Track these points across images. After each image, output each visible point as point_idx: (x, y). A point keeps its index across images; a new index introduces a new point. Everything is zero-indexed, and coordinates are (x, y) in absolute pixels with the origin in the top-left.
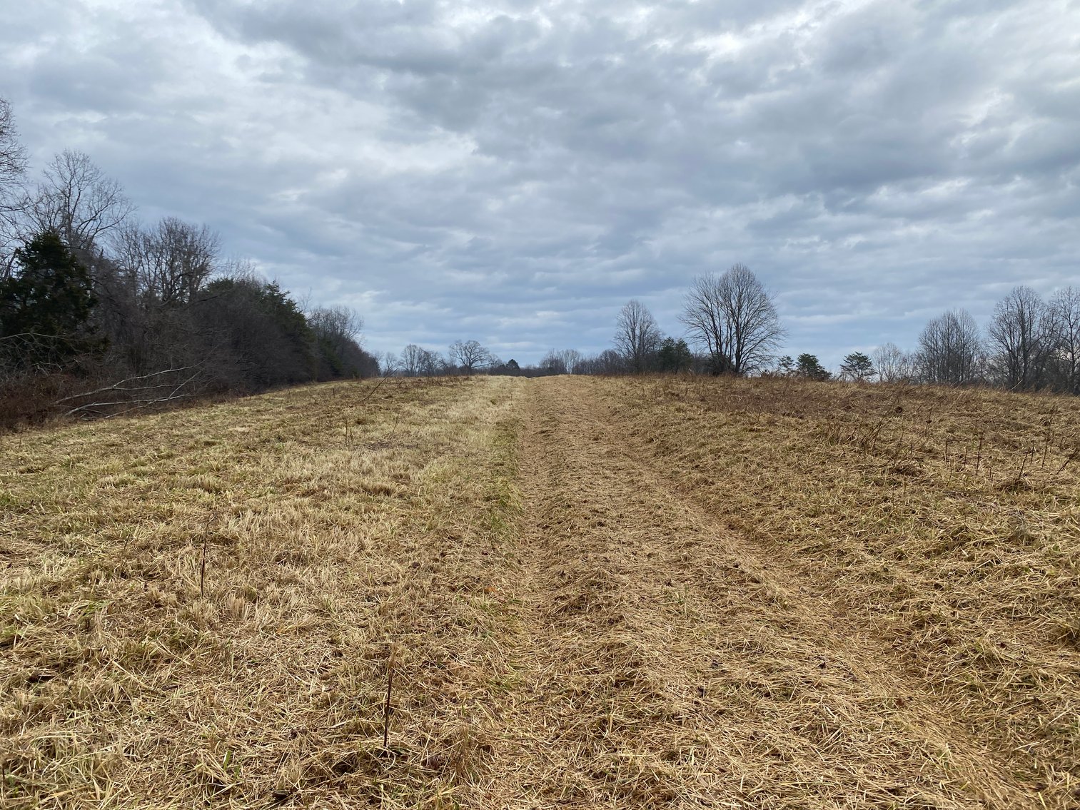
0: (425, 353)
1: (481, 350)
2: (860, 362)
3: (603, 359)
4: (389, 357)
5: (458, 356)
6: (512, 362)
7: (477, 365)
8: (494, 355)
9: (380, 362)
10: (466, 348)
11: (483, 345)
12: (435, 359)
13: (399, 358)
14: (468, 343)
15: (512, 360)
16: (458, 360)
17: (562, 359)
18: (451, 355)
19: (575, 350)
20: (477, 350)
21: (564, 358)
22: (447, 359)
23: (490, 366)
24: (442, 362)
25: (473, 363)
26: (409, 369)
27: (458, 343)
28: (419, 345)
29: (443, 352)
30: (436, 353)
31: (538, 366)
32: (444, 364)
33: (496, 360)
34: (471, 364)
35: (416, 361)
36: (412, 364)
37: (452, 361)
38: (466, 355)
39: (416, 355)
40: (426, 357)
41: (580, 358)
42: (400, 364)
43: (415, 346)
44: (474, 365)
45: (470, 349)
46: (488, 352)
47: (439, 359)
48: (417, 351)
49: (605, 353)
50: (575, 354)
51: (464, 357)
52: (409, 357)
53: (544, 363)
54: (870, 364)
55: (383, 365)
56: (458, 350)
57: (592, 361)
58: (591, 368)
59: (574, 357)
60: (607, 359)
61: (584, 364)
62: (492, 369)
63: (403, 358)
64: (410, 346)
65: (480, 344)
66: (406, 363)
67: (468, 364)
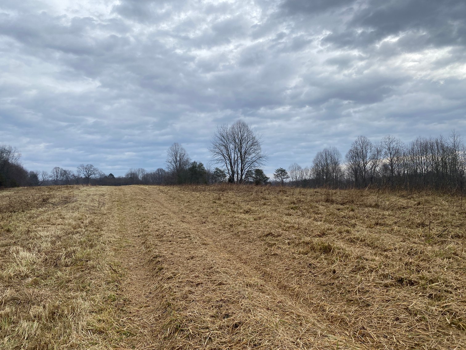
0: (65, 171)
1: (95, 169)
2: (282, 172)
3: (157, 172)
4: (43, 174)
5: (82, 173)
6: (111, 175)
7: (92, 176)
8: (101, 172)
9: (38, 176)
10: (86, 168)
11: (95, 167)
12: (70, 174)
13: (50, 173)
14: (87, 166)
16: (82, 174)
17: (136, 173)
18: (78, 172)
19: (143, 169)
20: (92, 169)
21: (137, 172)
22: (76, 174)
24: (73, 175)
25: (90, 175)
26: (56, 179)
27: (82, 166)
28: (61, 167)
29: (74, 171)
30: (70, 171)
31: (124, 177)
32: (75, 176)
33: (102, 174)
34: (89, 176)
35: (59, 175)
36: (57, 176)
37: (79, 175)
38: (86, 171)
39: (59, 172)
40: (65, 173)
41: (146, 172)
42: (51, 177)
43: (59, 168)
44: (90, 176)
45: (88, 169)
46: (98, 170)
47: (72, 174)
49: (158, 170)
51: (85, 173)
52: (55, 173)
53: (127, 175)
54: (286, 173)
55: (40, 178)
56: (82, 170)
57: (151, 174)
58: (151, 177)
59: (142, 172)
60: (159, 173)
61: (147, 175)
62: (100, 178)
63: (52, 174)
64: (56, 168)
65: (93, 167)
66: (54, 176)
67: (87, 176)
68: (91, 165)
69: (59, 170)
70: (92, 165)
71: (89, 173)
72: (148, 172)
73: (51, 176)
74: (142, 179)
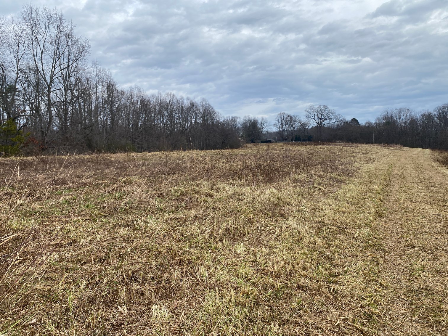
0: (290, 117)
1: (330, 112)
5: (312, 117)
6: (354, 120)
7: (327, 123)
8: (340, 116)
10: (318, 111)
11: (331, 108)
12: (296, 121)
13: (274, 122)
14: (320, 107)
15: (354, 119)
16: (312, 121)
18: (306, 117)
20: (326, 112)
22: (304, 120)
23: (336, 123)
24: (300, 122)
25: (323, 121)
27: (312, 108)
28: (286, 113)
33: (341, 119)
34: (321, 122)
35: (284, 123)
36: (282, 125)
37: (308, 121)
38: (318, 116)
39: (284, 119)
40: (290, 120)
43: (284, 113)
44: (324, 123)
45: (321, 114)
46: (334, 113)
47: (298, 120)
48: (286, 117)
50: (407, 111)
51: (316, 118)
52: (280, 121)
56: (312, 113)
62: (338, 125)
63: (276, 122)
64: (281, 114)
65: (328, 108)
66: (278, 125)
67: (320, 123)
68: (324, 106)
69: (285, 116)
70: (326, 106)
71: (322, 118)
73: (275, 125)
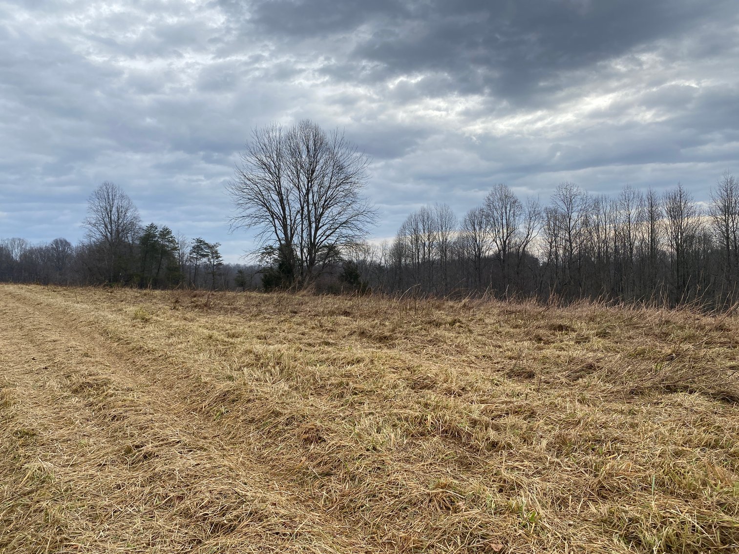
17: (7, 247)
19: (21, 238)
21: (9, 246)
49: (56, 242)
57: (41, 249)
58: (41, 254)
59: (20, 245)
60: (57, 247)
61: (32, 251)
72: (32, 246)
74: (20, 258)
